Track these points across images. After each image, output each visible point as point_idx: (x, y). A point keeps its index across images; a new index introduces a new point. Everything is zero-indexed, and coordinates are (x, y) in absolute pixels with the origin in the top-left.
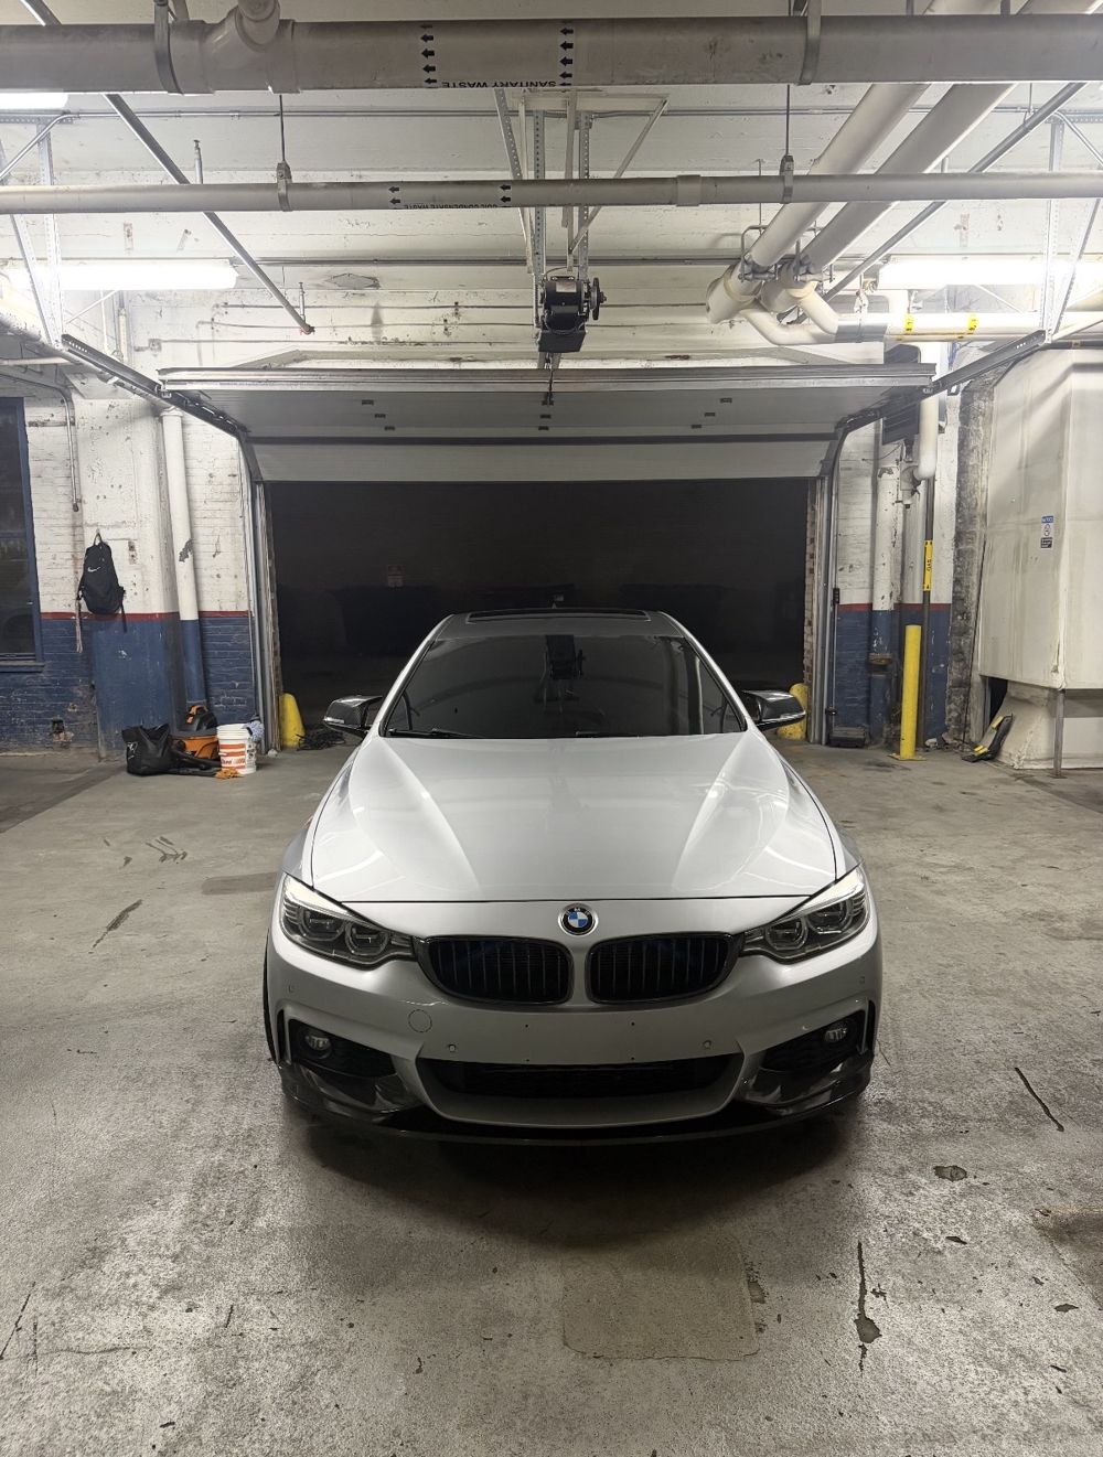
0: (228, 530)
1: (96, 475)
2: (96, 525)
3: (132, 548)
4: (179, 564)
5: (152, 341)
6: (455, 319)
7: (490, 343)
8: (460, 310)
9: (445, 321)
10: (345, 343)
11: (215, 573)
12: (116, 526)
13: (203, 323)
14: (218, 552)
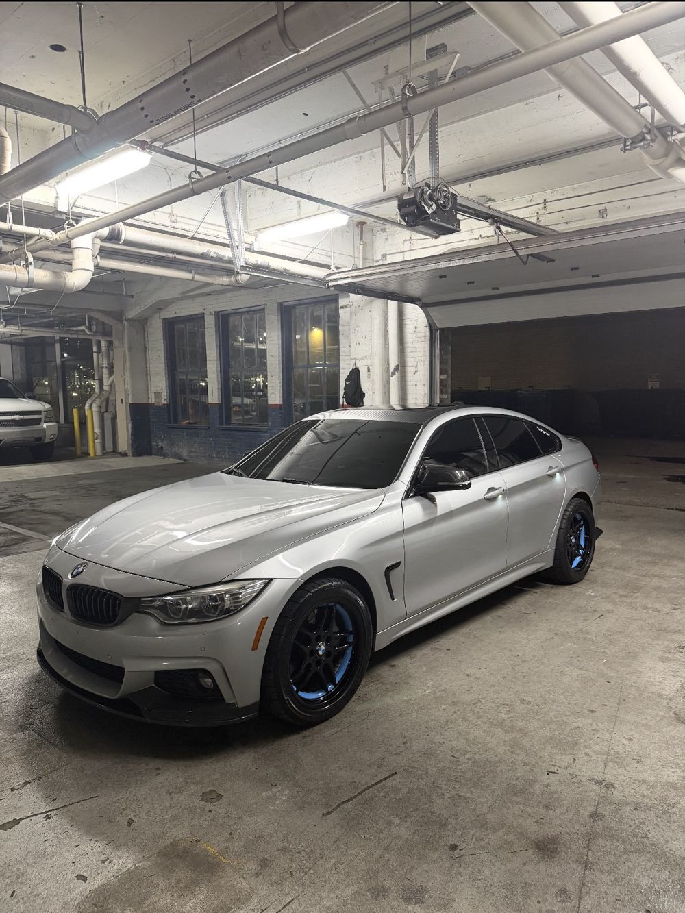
0: (422, 358)
1: (356, 332)
2: (355, 359)
3: (369, 370)
4: (391, 378)
5: (383, 255)
6: (544, 211)
7: (567, 223)
8: (547, 204)
9: (538, 213)
10: (478, 239)
11: (414, 383)
12: (363, 359)
13: (406, 240)
14: (416, 371)
